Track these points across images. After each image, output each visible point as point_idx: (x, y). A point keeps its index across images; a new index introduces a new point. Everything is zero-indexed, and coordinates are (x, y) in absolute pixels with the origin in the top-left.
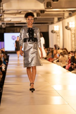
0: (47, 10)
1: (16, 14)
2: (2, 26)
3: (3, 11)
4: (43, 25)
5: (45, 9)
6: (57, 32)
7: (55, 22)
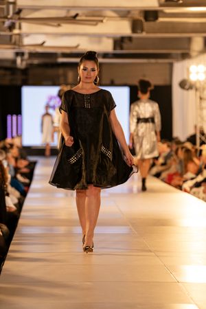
0: (168, 10)
1: (58, 21)
2: (14, 62)
3: (17, 10)
4: (153, 61)
5: (161, 5)
6: (198, 85)
7: (193, 54)
